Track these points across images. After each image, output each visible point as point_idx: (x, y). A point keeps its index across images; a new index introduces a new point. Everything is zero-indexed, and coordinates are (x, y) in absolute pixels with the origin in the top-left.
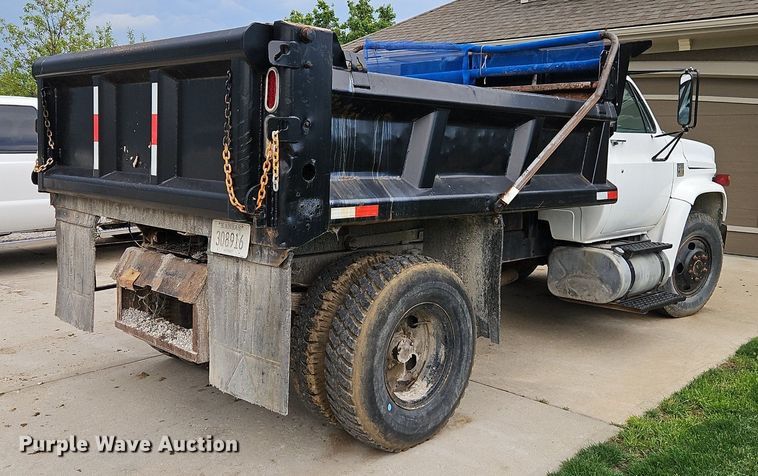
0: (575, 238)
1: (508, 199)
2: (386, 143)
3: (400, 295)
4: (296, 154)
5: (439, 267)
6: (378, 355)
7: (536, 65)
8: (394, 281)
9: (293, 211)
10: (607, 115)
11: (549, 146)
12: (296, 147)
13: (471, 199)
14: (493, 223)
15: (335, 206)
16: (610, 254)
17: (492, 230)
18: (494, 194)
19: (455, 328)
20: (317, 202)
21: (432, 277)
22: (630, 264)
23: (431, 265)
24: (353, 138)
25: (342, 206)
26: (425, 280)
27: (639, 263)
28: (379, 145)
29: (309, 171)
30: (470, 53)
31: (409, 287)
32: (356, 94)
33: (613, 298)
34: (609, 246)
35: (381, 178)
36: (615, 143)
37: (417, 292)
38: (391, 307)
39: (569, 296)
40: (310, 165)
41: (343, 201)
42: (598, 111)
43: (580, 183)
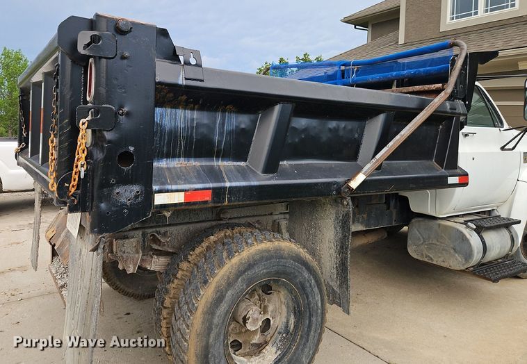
0: (430, 212)
1: (354, 184)
2: (230, 133)
3: (240, 273)
4: (109, 142)
5: (286, 245)
6: (215, 331)
7: (395, 73)
8: (235, 260)
9: (107, 198)
10: (457, 111)
11: (398, 137)
12: (108, 135)
13: (316, 184)
14: (343, 204)
15: (160, 191)
16: (462, 228)
17: (343, 211)
18: (340, 180)
19: (304, 301)
20: (136, 188)
21: (278, 255)
22: (482, 238)
23: (276, 243)
24: (192, 127)
25: (167, 191)
26: (269, 258)
27: (490, 237)
28: (221, 134)
29: (126, 158)
30: (343, 68)
31: (250, 265)
32: (187, 87)
33: (466, 266)
34: (462, 220)
35: (223, 164)
36: (466, 135)
37: (259, 270)
38: (229, 285)
39: (426, 260)
40: (128, 153)
41: (169, 187)
42: (449, 107)
43: (432, 169)
